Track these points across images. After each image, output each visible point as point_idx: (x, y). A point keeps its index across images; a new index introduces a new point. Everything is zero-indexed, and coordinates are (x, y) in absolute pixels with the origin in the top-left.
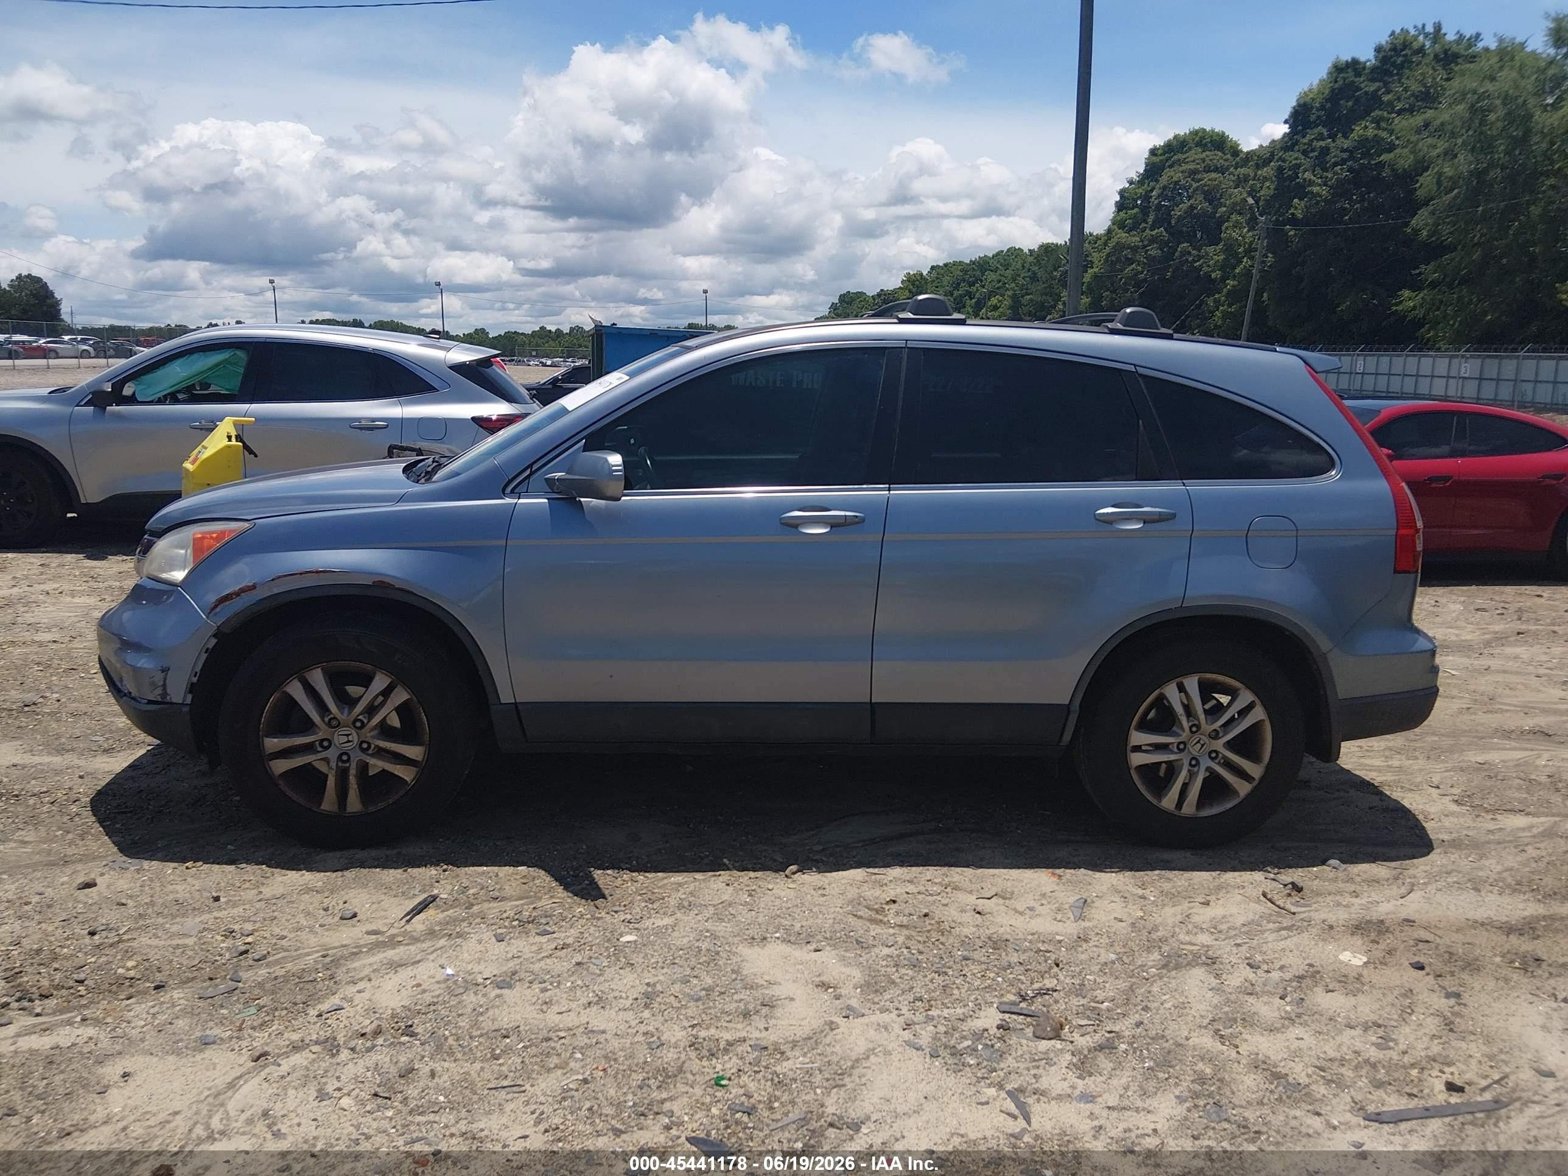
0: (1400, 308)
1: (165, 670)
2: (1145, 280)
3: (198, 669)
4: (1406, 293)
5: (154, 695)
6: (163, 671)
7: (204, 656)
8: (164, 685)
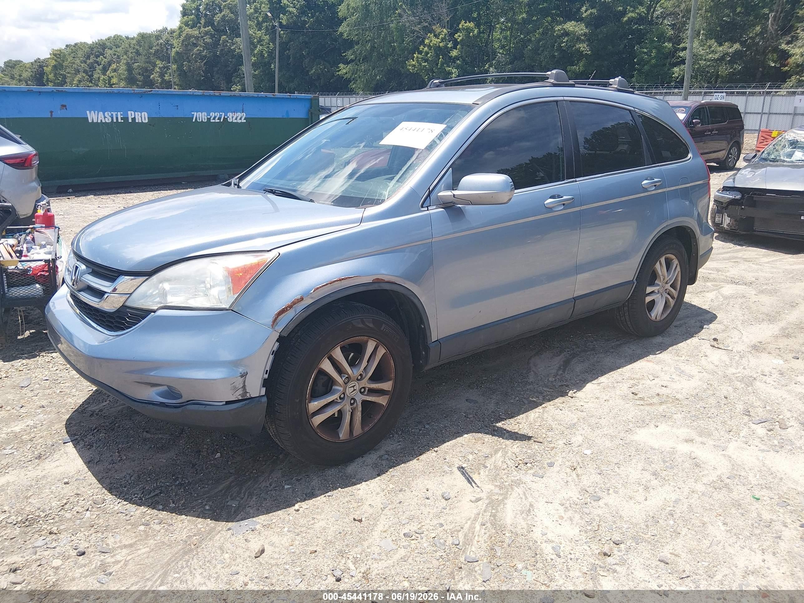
0: (340, 73)
1: (244, 375)
2: (205, 56)
3: (268, 368)
4: (341, 66)
5: (237, 396)
6: (242, 376)
7: (272, 357)
8: (244, 387)
